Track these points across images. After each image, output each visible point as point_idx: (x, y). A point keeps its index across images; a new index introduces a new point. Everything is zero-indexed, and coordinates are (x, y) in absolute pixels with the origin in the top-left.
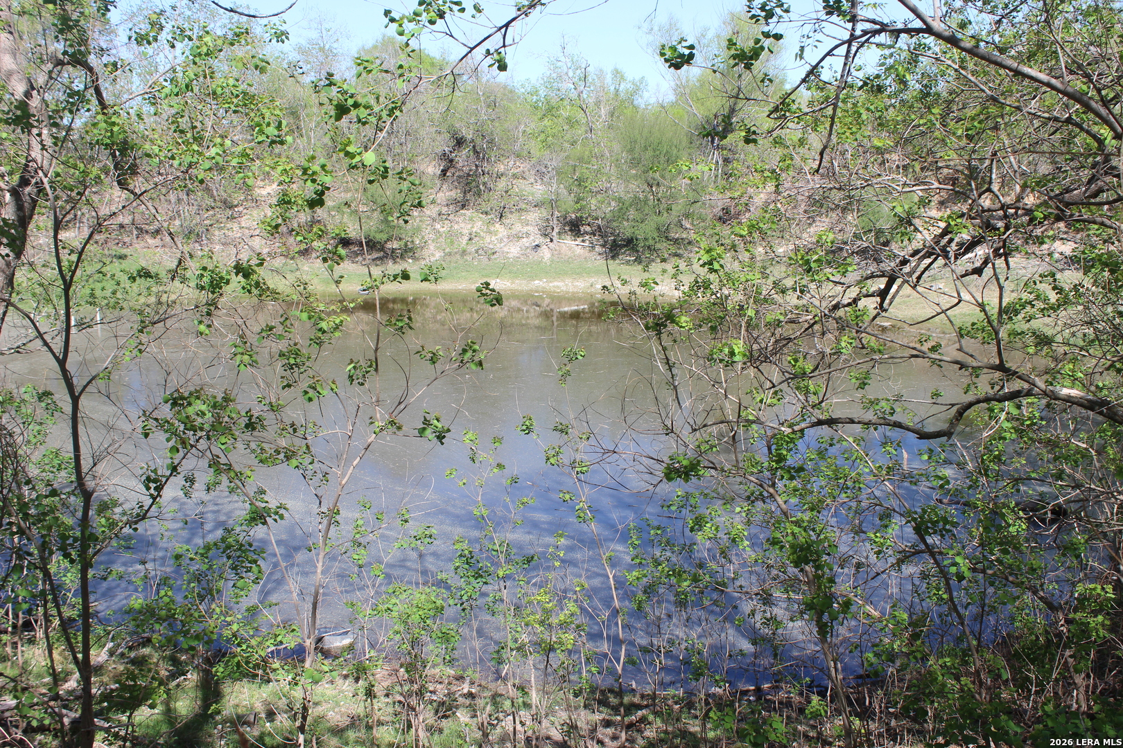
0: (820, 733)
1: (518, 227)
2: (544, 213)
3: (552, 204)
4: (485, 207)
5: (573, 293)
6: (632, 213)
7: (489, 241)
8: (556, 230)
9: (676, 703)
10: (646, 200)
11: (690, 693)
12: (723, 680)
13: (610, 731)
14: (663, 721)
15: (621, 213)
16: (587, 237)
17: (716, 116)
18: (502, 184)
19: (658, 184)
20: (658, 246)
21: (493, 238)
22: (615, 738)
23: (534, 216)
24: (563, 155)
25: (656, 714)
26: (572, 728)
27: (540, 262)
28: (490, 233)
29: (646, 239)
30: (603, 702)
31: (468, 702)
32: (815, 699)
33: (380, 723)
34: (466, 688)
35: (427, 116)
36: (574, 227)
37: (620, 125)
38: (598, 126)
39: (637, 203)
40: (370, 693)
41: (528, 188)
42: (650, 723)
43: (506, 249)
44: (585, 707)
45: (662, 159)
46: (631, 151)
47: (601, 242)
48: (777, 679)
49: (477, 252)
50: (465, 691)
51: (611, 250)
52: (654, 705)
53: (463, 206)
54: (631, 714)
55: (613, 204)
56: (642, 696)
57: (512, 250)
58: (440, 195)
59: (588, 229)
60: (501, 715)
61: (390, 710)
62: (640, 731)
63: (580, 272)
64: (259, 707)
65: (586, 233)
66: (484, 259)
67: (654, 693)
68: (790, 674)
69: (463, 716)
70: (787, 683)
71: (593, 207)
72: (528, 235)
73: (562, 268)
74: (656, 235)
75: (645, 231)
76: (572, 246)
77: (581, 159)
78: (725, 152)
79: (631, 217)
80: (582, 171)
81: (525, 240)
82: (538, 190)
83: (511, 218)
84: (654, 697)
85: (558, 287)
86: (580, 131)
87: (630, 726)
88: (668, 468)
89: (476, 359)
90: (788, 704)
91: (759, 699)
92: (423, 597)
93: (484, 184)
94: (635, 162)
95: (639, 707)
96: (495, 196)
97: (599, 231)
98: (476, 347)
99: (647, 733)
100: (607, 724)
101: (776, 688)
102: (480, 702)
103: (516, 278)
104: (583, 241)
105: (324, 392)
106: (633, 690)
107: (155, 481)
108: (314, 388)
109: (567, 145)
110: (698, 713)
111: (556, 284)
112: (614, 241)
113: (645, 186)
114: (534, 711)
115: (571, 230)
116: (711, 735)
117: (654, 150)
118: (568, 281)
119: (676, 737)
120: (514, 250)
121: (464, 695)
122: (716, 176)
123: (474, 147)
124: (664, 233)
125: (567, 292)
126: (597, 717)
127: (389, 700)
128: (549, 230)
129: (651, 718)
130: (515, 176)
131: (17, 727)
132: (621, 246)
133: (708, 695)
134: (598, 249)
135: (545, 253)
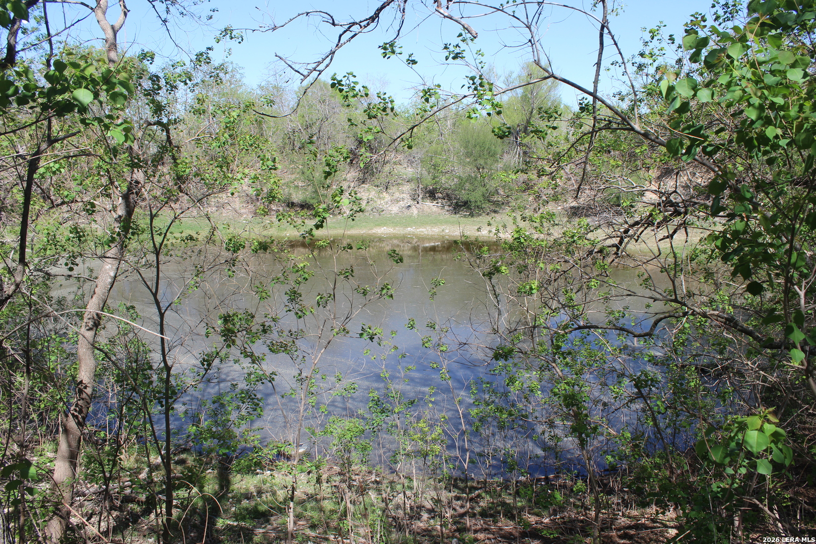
0: (583, 503)
1: (397, 195)
2: (413, 185)
3: (418, 180)
4: (377, 182)
5: (432, 235)
6: (467, 186)
7: (379, 203)
8: (421, 196)
9: (498, 486)
10: (476, 177)
11: (507, 480)
12: (526, 472)
13: (459, 503)
14: (491, 497)
15: (461, 186)
16: (440, 201)
17: (518, 126)
18: (387, 168)
19: (483, 168)
20: (483, 206)
21: (382, 202)
22: (462, 507)
23: (407, 188)
24: (425, 150)
25: (486, 492)
26: (438, 501)
27: (411, 216)
28: (380, 198)
29: (476, 202)
30: (456, 486)
31: (375, 486)
32: (580, 483)
33: (324, 499)
34: (373, 478)
35: (341, 126)
36: (432, 194)
37: (459, 131)
38: (446, 132)
39: (470, 179)
40: (319, 481)
41: (403, 171)
42: (483, 498)
43: (390, 208)
44: (445, 488)
45: (485, 153)
46: (466, 147)
47: (449, 203)
48: (558, 471)
49: (372, 210)
50: (373, 480)
51: (455, 209)
52: (485, 487)
53: (363, 182)
54: (472, 493)
55: (455, 180)
56: (478, 482)
57: (394, 209)
58: (349, 175)
59: (440, 195)
60: (395, 494)
61: (329, 490)
62: (477, 503)
63: (435, 222)
64: (253, 489)
65: (439, 198)
66: (376, 215)
67: (486, 480)
68: (566, 469)
69: (372, 495)
70: (563, 474)
71: (443, 182)
72: (403, 199)
73: (425, 219)
74: (482, 199)
75: (476, 196)
76: (430, 206)
77: (436, 153)
78: (524, 148)
79: (467, 188)
80: (437, 160)
81: (401, 202)
82: (410, 172)
83: (393, 189)
84: (485, 482)
85: (422, 232)
86: (435, 135)
87: (471, 500)
88: (495, 353)
89: (389, 293)
90: (564, 486)
91: (547, 483)
92: (351, 424)
93: (376, 168)
94: (468, 154)
95: (476, 489)
96: (383, 175)
97: (448, 197)
98: (389, 287)
99: (481, 504)
100: (458, 498)
101: (557, 477)
102: (383, 486)
103: (397, 226)
104: (437, 203)
105: (307, 313)
106: (472, 479)
107: (207, 361)
108: (301, 311)
109: (426, 144)
110: (511, 492)
111: (421, 230)
112: (457, 203)
113: (475, 169)
114: (415, 491)
115: (430, 196)
116: (519, 504)
117: (480, 147)
118: (429, 228)
119: (498, 506)
120: (395, 209)
121: (372, 482)
122: (519, 163)
123: (370, 146)
124: (487, 198)
125: (428, 235)
126: (453, 494)
127: (329, 485)
128: (417, 196)
129: (483, 495)
130: (395, 163)
131: (117, 499)
132: (461, 206)
133: (517, 482)
134: (447, 208)
135: (414, 211)
